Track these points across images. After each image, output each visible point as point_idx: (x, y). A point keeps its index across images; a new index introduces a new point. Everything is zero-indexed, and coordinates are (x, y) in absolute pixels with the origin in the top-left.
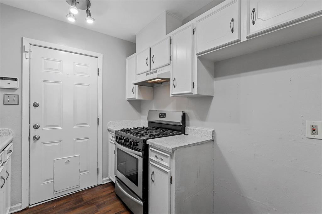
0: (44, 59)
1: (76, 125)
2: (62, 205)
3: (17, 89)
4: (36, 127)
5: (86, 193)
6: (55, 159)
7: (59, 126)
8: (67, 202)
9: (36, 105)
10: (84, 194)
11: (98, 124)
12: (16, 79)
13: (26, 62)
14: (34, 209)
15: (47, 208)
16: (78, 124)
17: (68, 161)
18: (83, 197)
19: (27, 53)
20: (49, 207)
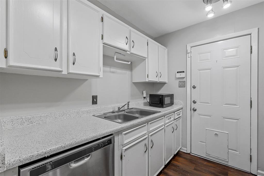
0: (199, 54)
1: (225, 105)
2: (210, 166)
3: (184, 78)
4: (195, 102)
5: (234, 172)
6: (207, 129)
7: (209, 104)
8: (213, 167)
9: (194, 87)
10: (231, 171)
11: (251, 107)
12: (184, 72)
13: (189, 60)
14: (193, 157)
15: (199, 161)
16: (226, 104)
17: (216, 134)
18: (229, 173)
19: (189, 54)
20: (201, 162)
